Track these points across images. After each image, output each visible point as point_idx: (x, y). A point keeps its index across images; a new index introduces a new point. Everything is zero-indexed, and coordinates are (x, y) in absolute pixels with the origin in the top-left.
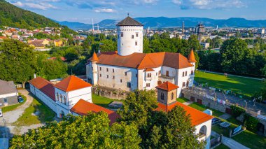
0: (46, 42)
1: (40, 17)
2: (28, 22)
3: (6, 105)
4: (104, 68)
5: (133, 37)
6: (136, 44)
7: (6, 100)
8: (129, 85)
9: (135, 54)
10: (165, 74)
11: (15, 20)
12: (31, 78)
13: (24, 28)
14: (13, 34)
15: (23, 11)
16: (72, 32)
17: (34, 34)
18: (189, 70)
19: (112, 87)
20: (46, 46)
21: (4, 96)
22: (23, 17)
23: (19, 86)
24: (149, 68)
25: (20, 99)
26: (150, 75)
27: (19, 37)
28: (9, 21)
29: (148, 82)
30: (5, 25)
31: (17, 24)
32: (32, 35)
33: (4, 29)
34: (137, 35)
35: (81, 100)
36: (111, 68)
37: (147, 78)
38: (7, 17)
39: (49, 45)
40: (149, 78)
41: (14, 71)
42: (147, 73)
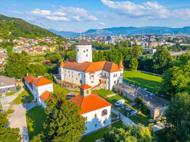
0: (44, 48)
1: (43, 30)
2: (36, 34)
3: (9, 92)
4: (67, 70)
5: (84, 51)
6: (87, 56)
7: (9, 89)
8: (81, 82)
9: (86, 62)
10: (104, 75)
11: (27, 33)
12: (26, 75)
13: (32, 38)
14: (25, 43)
15: (33, 26)
16: (64, 40)
17: (38, 43)
18: (118, 73)
19: (72, 82)
20: (45, 51)
21: (8, 87)
22: (33, 30)
23: (19, 80)
24: (92, 72)
25: (18, 88)
26: (93, 76)
27: (28, 44)
28: (23, 33)
29: (92, 80)
30: (20, 37)
31: (28, 35)
32: (37, 43)
33: (19, 39)
34: (87, 50)
35: (46, 91)
36: (71, 71)
37: (91, 78)
38: (22, 31)
39: (46, 50)
40: (93, 78)
41: (16, 71)
42: (91, 74)
